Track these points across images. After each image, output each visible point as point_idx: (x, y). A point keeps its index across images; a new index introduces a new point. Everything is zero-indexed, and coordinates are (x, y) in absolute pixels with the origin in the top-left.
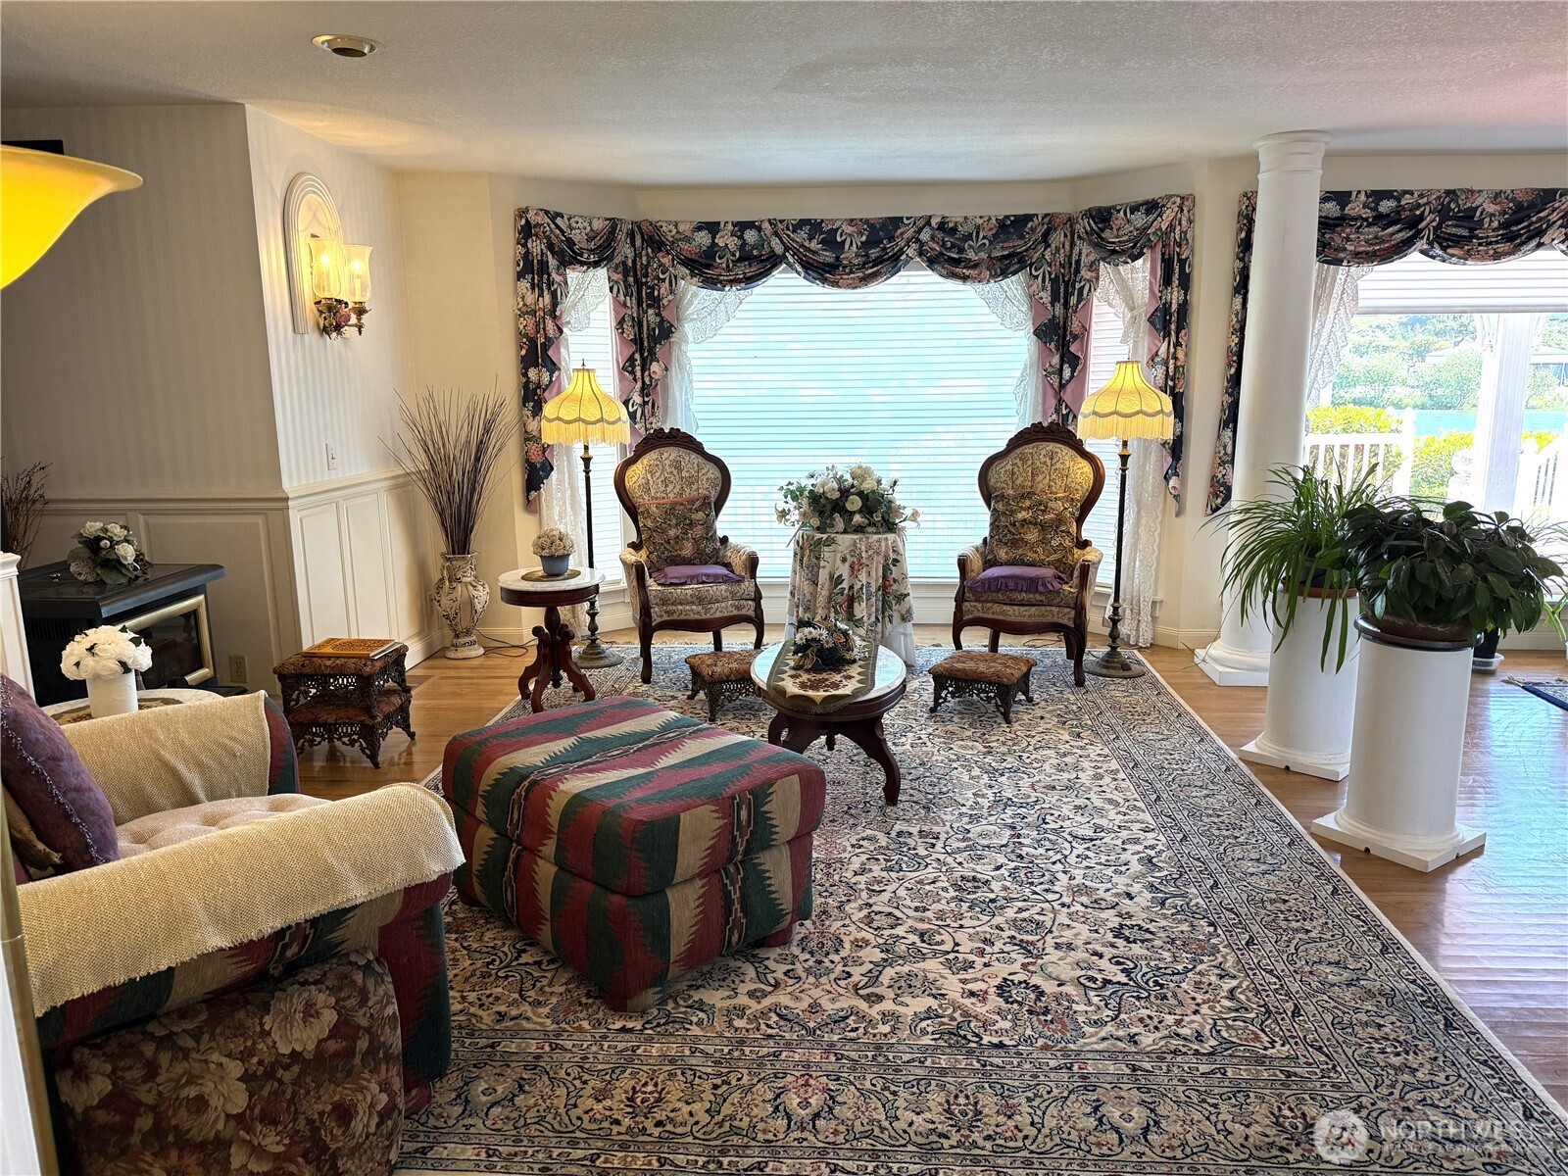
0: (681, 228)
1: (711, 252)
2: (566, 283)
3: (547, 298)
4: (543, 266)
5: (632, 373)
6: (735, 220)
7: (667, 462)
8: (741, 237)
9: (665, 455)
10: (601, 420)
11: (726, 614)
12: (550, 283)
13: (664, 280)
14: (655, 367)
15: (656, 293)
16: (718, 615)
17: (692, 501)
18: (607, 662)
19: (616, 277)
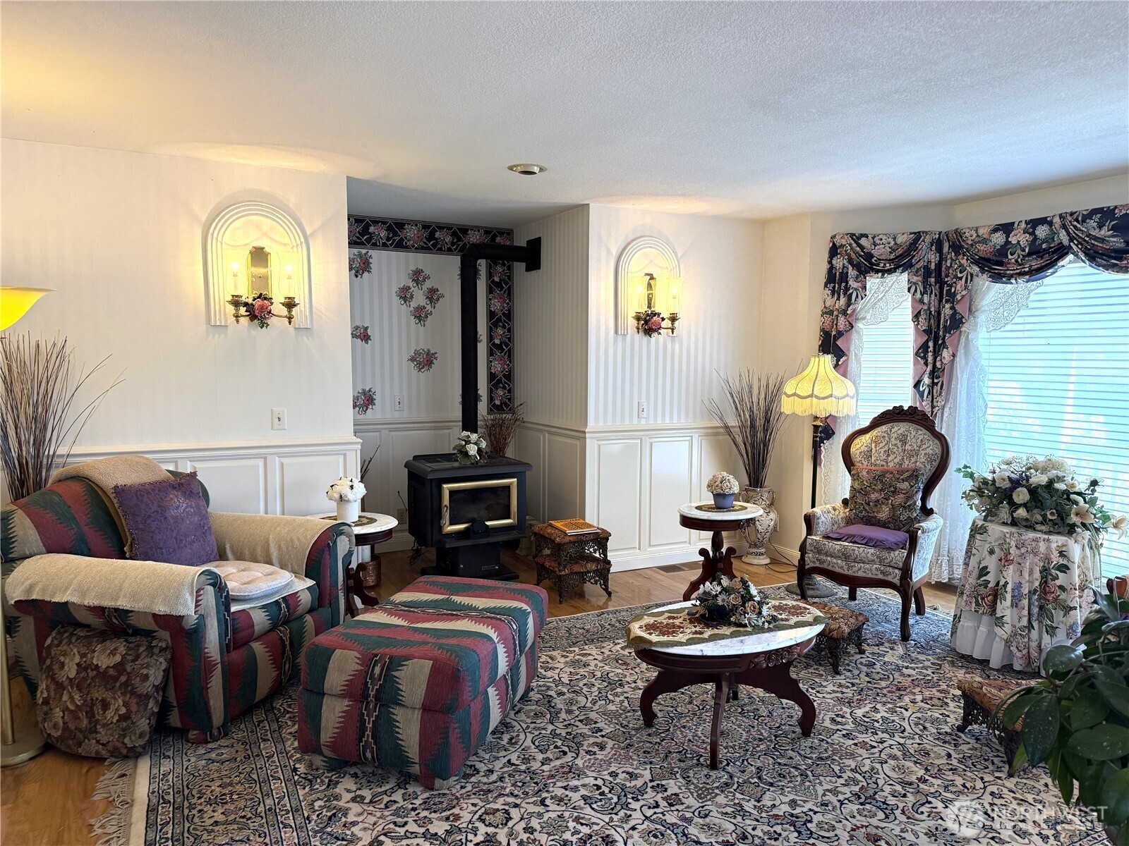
0: (981, 232)
1: (1004, 250)
2: (864, 288)
3: (843, 300)
4: (844, 276)
5: (925, 358)
6: (1029, 218)
7: (895, 435)
8: (1033, 234)
9: (896, 428)
10: (811, 396)
11: (870, 576)
12: (847, 289)
13: (961, 278)
14: (946, 354)
15: (953, 290)
16: (860, 574)
17: (901, 472)
18: (818, 593)
19: (915, 279)
